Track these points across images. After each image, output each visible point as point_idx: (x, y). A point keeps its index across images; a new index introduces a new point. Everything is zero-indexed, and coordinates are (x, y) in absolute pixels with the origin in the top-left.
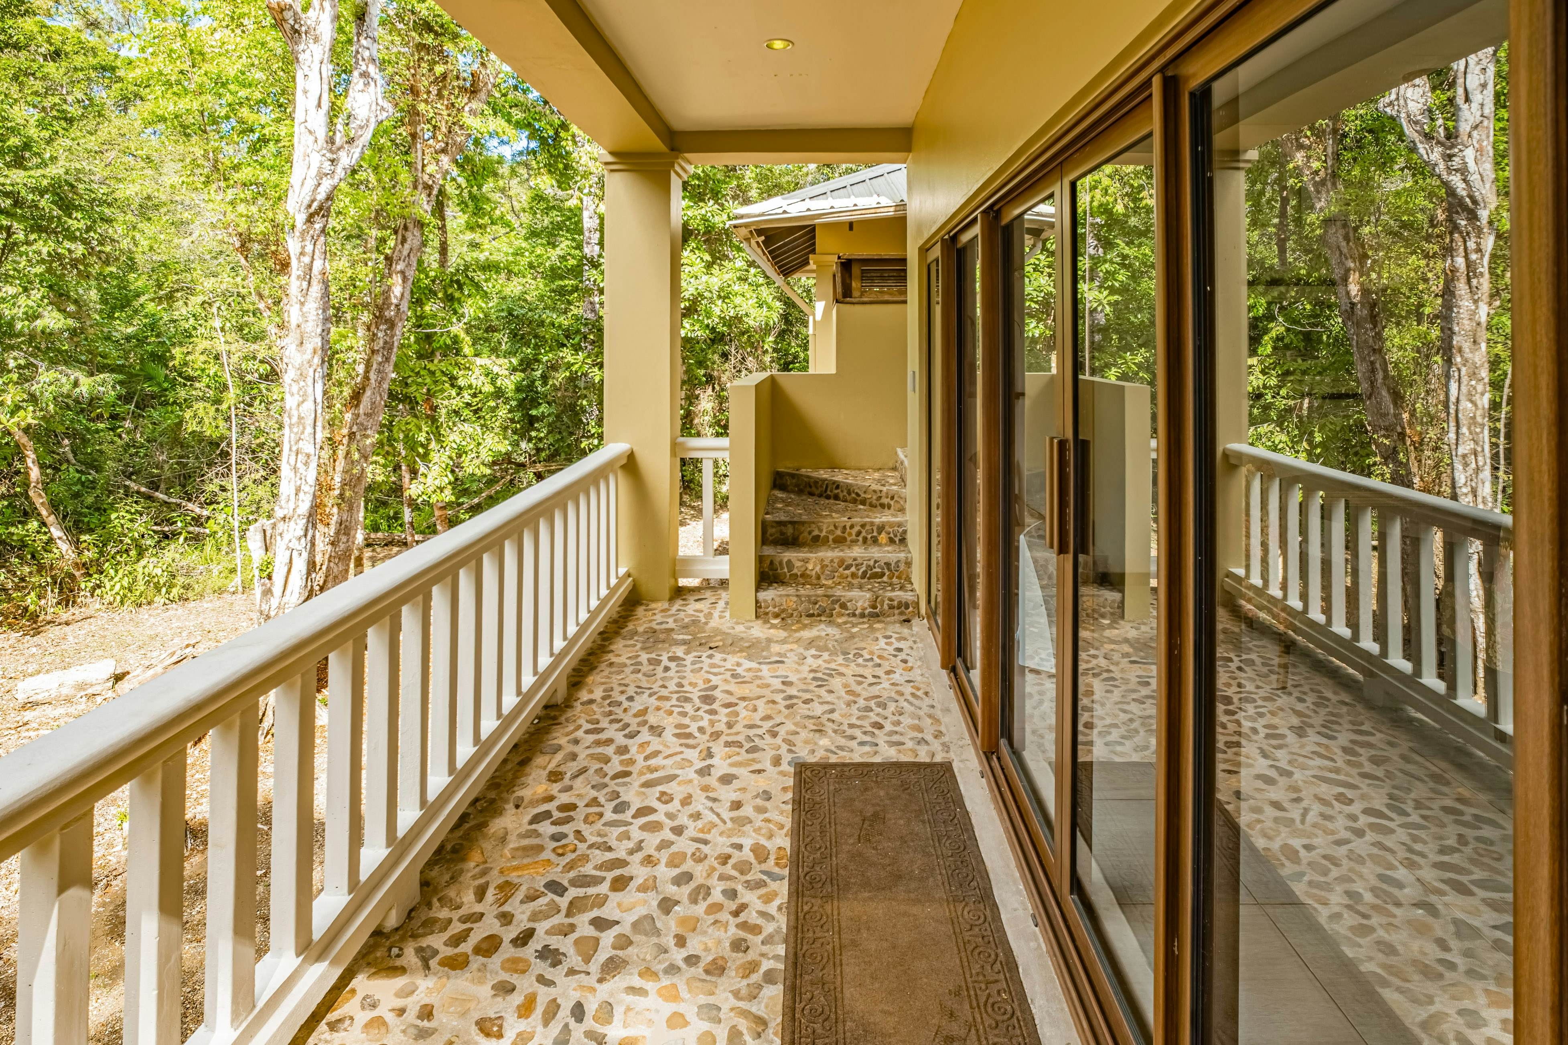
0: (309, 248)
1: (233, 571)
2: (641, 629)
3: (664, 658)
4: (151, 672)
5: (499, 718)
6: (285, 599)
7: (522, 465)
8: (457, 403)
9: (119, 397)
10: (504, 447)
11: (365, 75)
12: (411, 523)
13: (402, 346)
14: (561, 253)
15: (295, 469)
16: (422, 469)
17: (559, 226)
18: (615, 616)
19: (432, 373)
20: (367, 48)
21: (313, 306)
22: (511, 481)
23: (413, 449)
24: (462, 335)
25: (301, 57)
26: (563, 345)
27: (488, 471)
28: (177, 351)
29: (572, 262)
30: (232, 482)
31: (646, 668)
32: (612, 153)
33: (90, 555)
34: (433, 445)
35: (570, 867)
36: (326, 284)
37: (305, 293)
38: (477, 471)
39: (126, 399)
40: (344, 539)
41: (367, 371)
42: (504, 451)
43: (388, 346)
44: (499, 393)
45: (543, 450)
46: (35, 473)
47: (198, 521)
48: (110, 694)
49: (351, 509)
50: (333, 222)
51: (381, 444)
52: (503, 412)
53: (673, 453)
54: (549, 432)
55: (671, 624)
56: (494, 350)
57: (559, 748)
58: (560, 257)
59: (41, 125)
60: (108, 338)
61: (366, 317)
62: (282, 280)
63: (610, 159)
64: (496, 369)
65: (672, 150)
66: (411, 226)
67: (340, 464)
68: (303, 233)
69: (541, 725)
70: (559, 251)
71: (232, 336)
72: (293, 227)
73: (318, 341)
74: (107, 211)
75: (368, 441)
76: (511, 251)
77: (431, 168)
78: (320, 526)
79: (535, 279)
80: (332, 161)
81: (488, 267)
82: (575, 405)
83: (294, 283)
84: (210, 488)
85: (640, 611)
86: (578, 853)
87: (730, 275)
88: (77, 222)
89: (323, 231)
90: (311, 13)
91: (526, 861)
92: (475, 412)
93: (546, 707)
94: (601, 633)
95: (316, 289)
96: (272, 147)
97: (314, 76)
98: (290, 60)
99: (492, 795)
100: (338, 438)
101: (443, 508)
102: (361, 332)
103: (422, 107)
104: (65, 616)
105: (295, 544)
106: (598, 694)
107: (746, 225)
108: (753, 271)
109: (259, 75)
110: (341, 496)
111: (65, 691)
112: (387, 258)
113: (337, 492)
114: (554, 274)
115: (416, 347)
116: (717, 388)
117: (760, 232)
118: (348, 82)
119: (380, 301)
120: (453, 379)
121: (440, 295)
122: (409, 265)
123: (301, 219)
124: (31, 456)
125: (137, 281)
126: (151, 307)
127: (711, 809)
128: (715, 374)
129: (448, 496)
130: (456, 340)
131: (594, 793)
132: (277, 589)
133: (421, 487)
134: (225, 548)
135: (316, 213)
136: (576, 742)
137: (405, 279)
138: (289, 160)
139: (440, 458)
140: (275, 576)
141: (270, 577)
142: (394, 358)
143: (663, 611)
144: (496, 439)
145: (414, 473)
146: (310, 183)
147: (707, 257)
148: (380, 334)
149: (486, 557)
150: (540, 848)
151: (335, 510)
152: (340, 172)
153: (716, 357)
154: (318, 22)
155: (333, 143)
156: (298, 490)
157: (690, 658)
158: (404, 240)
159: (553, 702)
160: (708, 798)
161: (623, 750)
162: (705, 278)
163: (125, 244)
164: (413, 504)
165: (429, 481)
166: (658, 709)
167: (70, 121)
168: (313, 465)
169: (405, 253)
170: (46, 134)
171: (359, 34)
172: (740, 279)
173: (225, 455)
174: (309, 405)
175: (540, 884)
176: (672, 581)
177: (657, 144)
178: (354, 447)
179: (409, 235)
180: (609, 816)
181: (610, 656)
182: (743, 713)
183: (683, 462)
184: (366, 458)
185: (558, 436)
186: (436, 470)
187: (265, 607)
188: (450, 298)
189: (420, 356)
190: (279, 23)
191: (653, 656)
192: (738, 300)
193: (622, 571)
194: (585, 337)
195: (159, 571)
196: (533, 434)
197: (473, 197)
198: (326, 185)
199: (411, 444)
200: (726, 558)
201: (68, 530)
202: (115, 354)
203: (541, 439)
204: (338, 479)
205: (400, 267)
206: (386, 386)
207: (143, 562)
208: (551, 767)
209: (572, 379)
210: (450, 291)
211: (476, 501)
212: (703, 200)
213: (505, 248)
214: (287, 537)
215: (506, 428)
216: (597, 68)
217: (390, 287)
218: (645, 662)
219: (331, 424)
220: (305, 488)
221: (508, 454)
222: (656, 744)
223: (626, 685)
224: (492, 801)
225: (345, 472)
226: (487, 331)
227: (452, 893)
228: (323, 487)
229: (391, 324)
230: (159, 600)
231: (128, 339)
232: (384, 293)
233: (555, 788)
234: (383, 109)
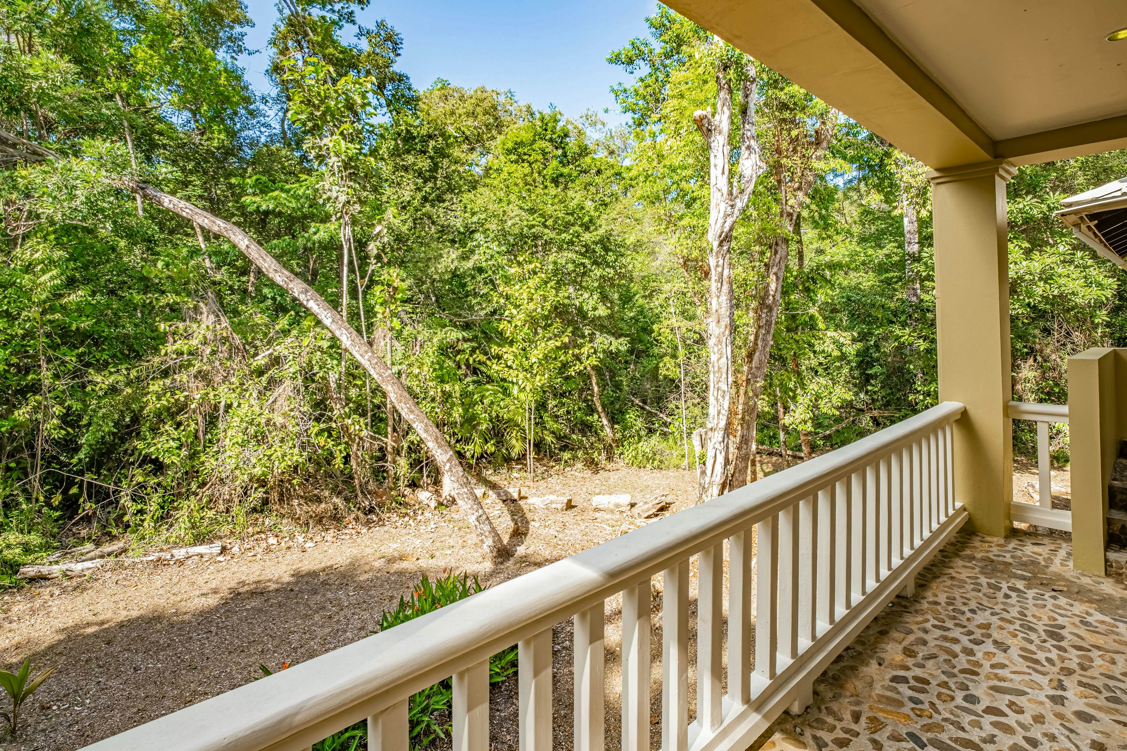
0: (721, 262)
1: (683, 456)
2: (979, 556)
3: (1004, 585)
4: (646, 506)
5: (863, 594)
6: (713, 479)
7: (862, 410)
8: (814, 363)
9: (628, 351)
10: (849, 396)
11: (749, 148)
12: (785, 442)
13: (777, 323)
14: (887, 252)
15: (717, 399)
16: (792, 407)
17: (883, 232)
18: (953, 540)
19: (797, 342)
20: (751, 131)
21: (724, 298)
22: (853, 421)
23: (785, 393)
24: (817, 315)
25: (712, 145)
26: (892, 322)
27: (838, 413)
28: (655, 327)
29: (896, 258)
30: (682, 404)
31: (985, 590)
32: (937, 170)
33: (618, 435)
34: (799, 391)
35: (928, 728)
36: (730, 284)
37: (720, 290)
38: (829, 412)
39: (631, 352)
40: (745, 447)
41: (756, 339)
42: (849, 399)
43: (768, 323)
44: (843, 357)
45: (877, 400)
46: (596, 389)
47: (665, 424)
48: (629, 513)
49: (748, 428)
50: (733, 244)
51: (765, 388)
52: (845, 370)
53: (1006, 414)
54: (882, 388)
55: (1008, 559)
56: (837, 327)
57: (910, 632)
58: (886, 255)
59: (596, 209)
60: (622, 319)
61: (754, 304)
62: (706, 283)
63: (936, 174)
64: (842, 340)
65: (996, 157)
66: (780, 242)
67: (742, 399)
68: (717, 253)
69: (894, 609)
70: (885, 251)
71: (680, 318)
72: (712, 250)
73: (728, 319)
74: (622, 250)
75: (758, 385)
76: (847, 253)
77: (792, 202)
78: (731, 437)
79: (867, 273)
80: (732, 206)
81: (833, 266)
82: (903, 368)
83: (713, 285)
84: (671, 406)
85: (976, 542)
86: (933, 720)
87: (1054, 259)
88: (611, 257)
89: (728, 251)
90: (717, 117)
91: (889, 708)
92: (826, 369)
93: (898, 597)
94: (941, 551)
95: (726, 288)
96: (698, 202)
97: (720, 155)
98: (707, 148)
99: (860, 648)
100: (740, 382)
101: (805, 435)
102: (751, 314)
103: (784, 161)
104: (609, 467)
105: (717, 446)
106: (942, 598)
107: (1075, 212)
108: (1079, 254)
109: (691, 161)
110: (743, 419)
111: (611, 506)
112: (766, 265)
113: (740, 416)
114: (881, 268)
115: (785, 323)
116: (1039, 358)
117: (1092, 217)
118: (739, 155)
119: (762, 294)
120: (811, 346)
121: (800, 288)
122: (780, 269)
123: (716, 244)
124: (594, 381)
125: (635, 287)
126: (641, 301)
127: (1068, 737)
128: (1038, 347)
129: (809, 427)
130: (812, 317)
131: (944, 678)
132: (709, 472)
133: (792, 419)
134: (679, 443)
135: (724, 240)
136: (926, 631)
137: (778, 279)
138: (707, 209)
139: (804, 400)
140: (707, 464)
141: (704, 464)
142: (772, 331)
143: (999, 545)
144: (843, 390)
145: (786, 409)
146: (720, 221)
147: (1026, 245)
148: (763, 315)
149: (853, 477)
150: (901, 704)
151: (739, 428)
152: (736, 212)
153: (1037, 332)
154: (721, 122)
155: (732, 195)
156: (719, 413)
157: (1031, 593)
158: (776, 252)
159: (904, 594)
160: (1062, 725)
161: (970, 652)
162: (1024, 263)
163: (630, 267)
164: (785, 428)
165: (797, 415)
166: (1002, 628)
167: (606, 205)
168: (727, 398)
169: (777, 261)
170: (597, 214)
171: (744, 123)
172: (1064, 262)
173: (677, 387)
174: (724, 360)
175: (903, 731)
176: (1007, 522)
177: (983, 155)
178: (749, 388)
179: (779, 248)
180: (959, 700)
181: (951, 571)
182: (1098, 662)
183: (1016, 422)
184: (757, 396)
185: (889, 391)
186: (801, 409)
187: (702, 481)
188: (807, 290)
189: (789, 330)
190: (700, 128)
191: (993, 581)
192: (1062, 281)
193: (958, 505)
194: (910, 316)
195: (648, 450)
196: (869, 388)
197: (822, 217)
198: (730, 221)
199: (785, 390)
200: (1069, 513)
201: (609, 421)
202: (626, 328)
203: (875, 392)
204: (740, 407)
205: (775, 269)
206: (768, 349)
207: (641, 444)
208: (905, 643)
209: (900, 348)
210: (807, 285)
211: (828, 432)
212: (1021, 196)
213: (843, 251)
214: (714, 441)
215: (849, 382)
216: (928, 104)
217: (768, 284)
218: (985, 585)
219: (736, 371)
220: (723, 412)
221: (851, 401)
222: (1000, 657)
223: (969, 599)
224: (860, 653)
225: (745, 404)
226: (832, 311)
227: (835, 706)
228: (732, 413)
229: (770, 309)
230: (649, 466)
231: (631, 319)
232: (765, 288)
233: (910, 662)
234: (760, 167)
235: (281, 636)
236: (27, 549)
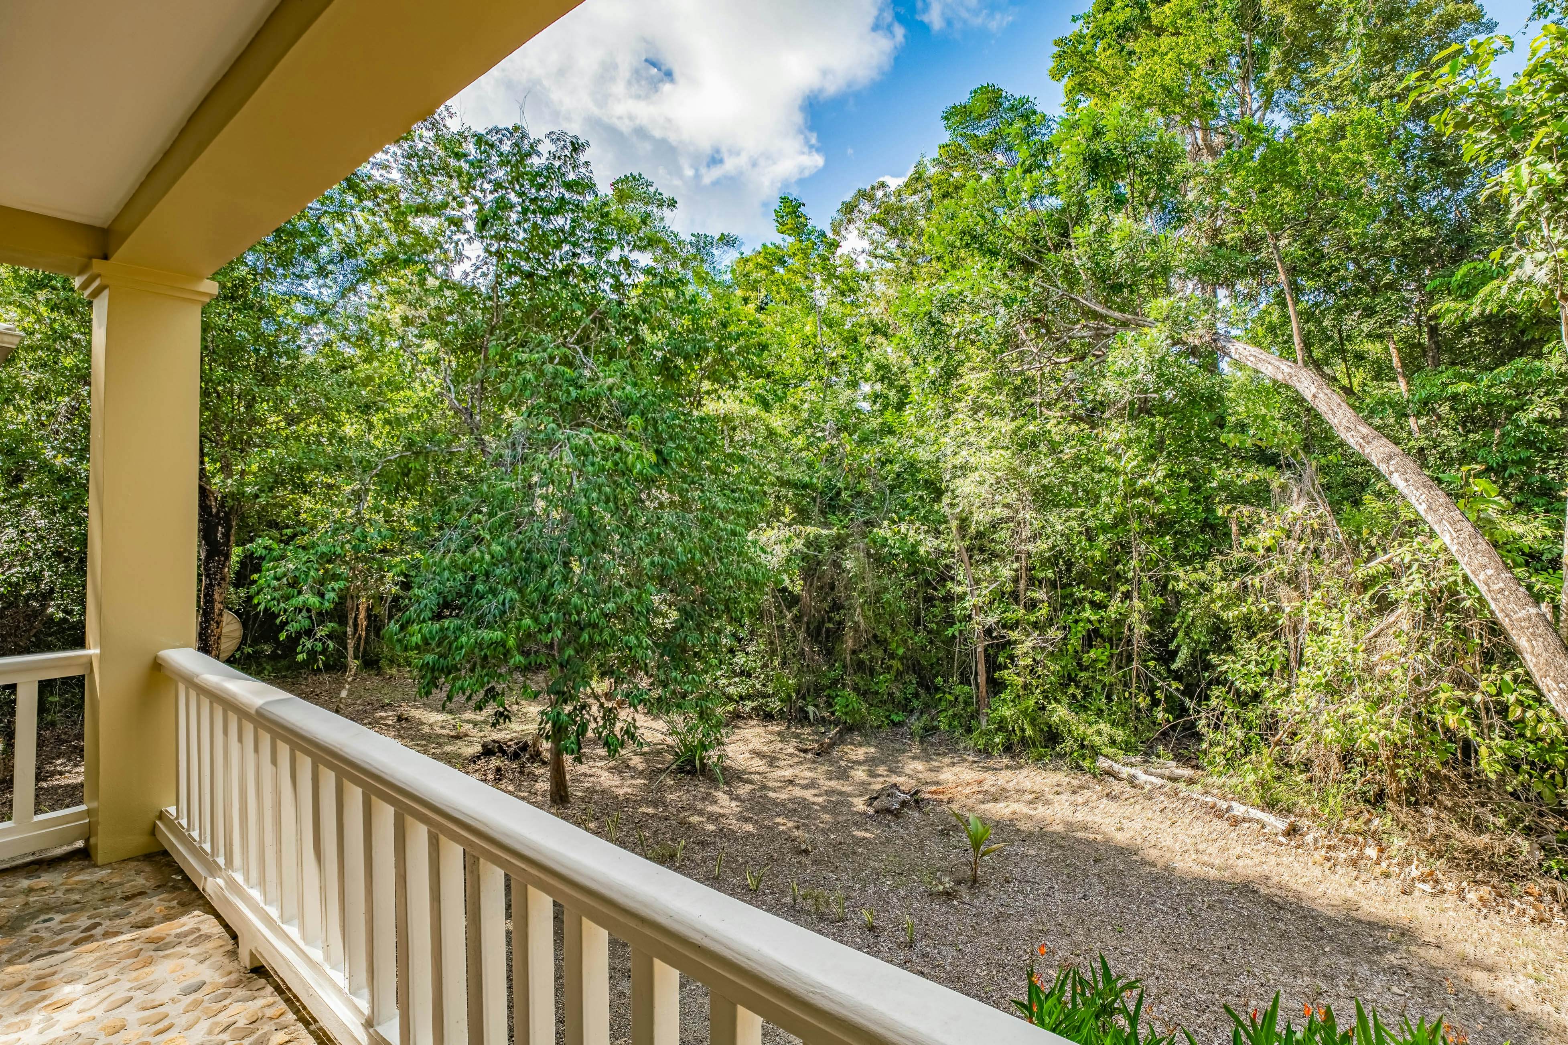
235: (1233, 967)
236: (1113, 742)
